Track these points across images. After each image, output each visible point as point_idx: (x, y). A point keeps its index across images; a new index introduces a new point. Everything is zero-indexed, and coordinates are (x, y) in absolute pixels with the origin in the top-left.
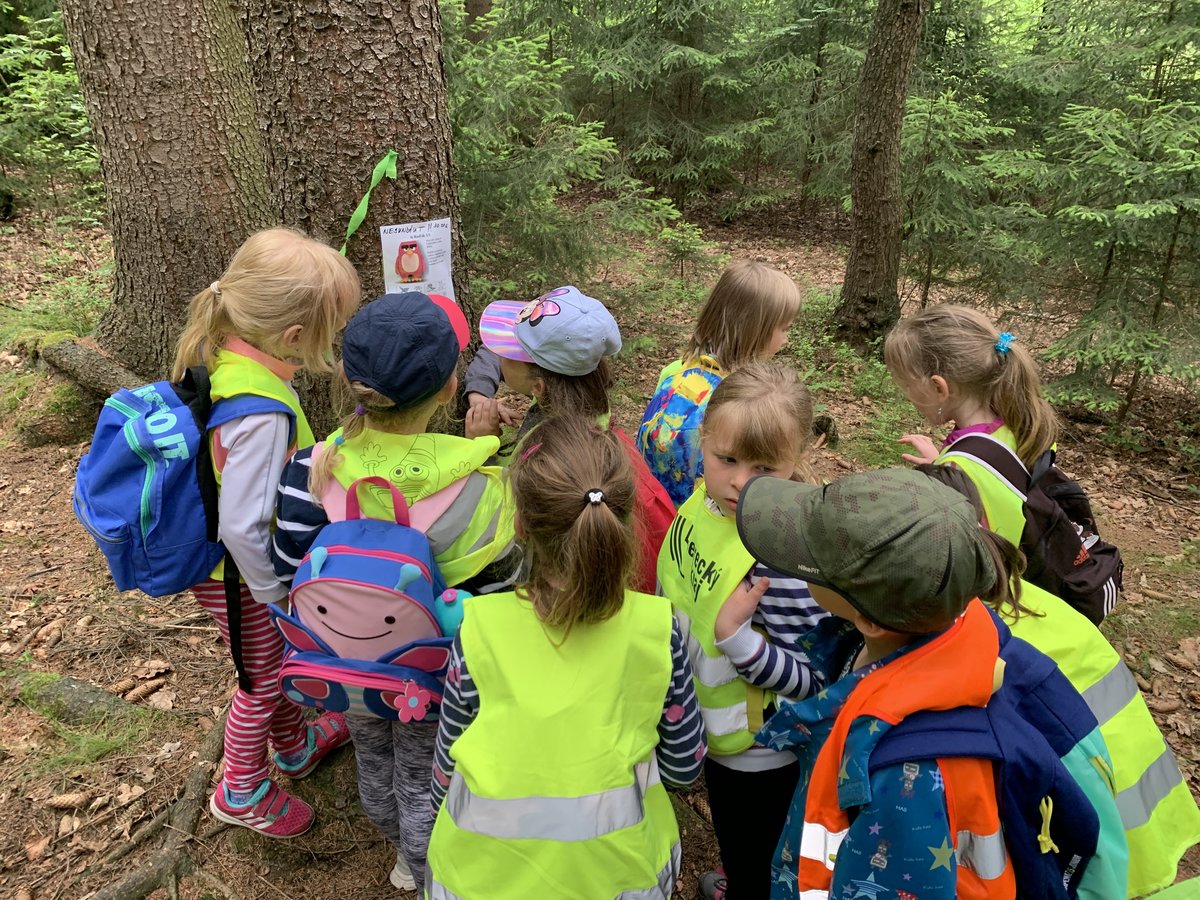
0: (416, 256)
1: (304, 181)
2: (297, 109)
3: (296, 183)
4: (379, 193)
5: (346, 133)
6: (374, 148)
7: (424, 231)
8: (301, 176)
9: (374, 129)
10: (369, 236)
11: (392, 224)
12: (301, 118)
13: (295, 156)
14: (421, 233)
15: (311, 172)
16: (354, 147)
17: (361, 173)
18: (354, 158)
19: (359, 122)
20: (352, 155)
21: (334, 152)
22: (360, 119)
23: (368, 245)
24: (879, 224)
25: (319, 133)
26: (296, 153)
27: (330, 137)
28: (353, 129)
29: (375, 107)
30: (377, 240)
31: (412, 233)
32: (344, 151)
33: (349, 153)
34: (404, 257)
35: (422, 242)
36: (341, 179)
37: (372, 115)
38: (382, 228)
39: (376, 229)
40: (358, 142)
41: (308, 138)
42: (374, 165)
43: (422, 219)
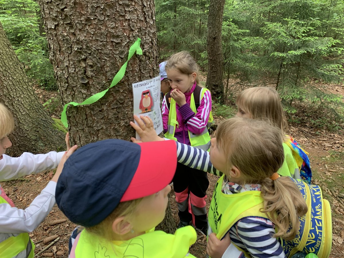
0: (149, 98)
1: (85, 60)
2: (80, 13)
3: (79, 61)
4: (131, 64)
5: (113, 28)
6: (129, 37)
7: (152, 84)
8: (83, 57)
9: (129, 25)
10: (126, 90)
11: (138, 82)
12: (82, 19)
13: (78, 44)
14: (151, 85)
15: (90, 54)
16: (118, 37)
17: (122, 53)
18: (117, 43)
19: (120, 21)
20: (117, 42)
21: (105, 40)
22: (121, 19)
23: (125, 95)
24: (217, 61)
25: (95, 28)
26: (78, 42)
27: (103, 31)
28: (117, 25)
29: (129, 11)
30: (131, 92)
31: (147, 86)
32: (112, 40)
33: (115, 40)
34: (144, 99)
35: (152, 90)
36: (110, 57)
37: (128, 17)
38: (133, 85)
39: (130, 85)
40: (120, 34)
41: (88, 32)
42: (129, 47)
43: (151, 77)
